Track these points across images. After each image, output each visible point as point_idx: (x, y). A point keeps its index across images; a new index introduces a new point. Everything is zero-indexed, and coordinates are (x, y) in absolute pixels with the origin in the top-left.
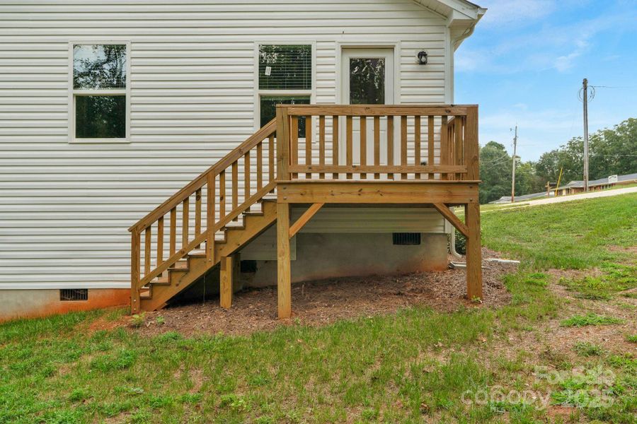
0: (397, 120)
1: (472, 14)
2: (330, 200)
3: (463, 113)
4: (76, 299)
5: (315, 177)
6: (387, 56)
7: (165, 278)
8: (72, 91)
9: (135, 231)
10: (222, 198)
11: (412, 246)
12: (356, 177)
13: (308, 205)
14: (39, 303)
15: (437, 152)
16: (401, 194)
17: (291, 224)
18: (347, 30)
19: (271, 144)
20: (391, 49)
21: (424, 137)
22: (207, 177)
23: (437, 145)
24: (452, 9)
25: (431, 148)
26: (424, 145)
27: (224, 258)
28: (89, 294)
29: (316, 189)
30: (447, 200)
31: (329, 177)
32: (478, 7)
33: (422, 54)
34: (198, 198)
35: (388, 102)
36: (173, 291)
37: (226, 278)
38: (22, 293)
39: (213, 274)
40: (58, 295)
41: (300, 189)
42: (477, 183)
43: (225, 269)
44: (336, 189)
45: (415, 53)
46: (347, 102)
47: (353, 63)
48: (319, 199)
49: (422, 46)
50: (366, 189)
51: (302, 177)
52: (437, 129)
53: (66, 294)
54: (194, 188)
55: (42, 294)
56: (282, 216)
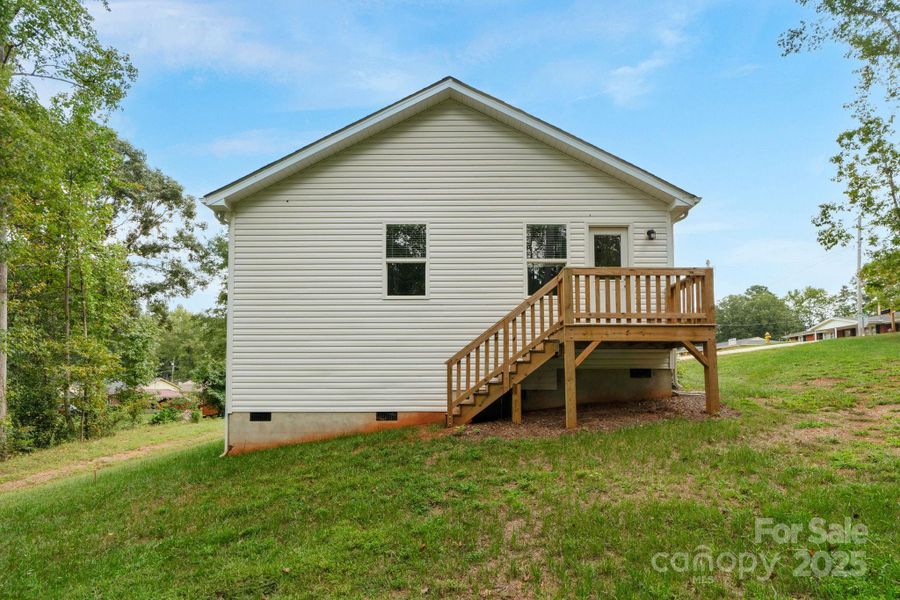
0: (633, 279)
1: (689, 201)
2: (606, 338)
3: (702, 273)
4: (388, 419)
5: (593, 322)
6: (623, 234)
7: (471, 400)
8: (385, 260)
9: (449, 364)
10: (514, 339)
11: (646, 379)
12: (624, 322)
13: (587, 343)
14: (359, 423)
15: (663, 307)
16: (658, 334)
17: (577, 355)
18: (592, 213)
19: (551, 300)
20: (626, 228)
21: (653, 295)
22: (504, 323)
23: (663, 301)
24: (675, 198)
25: (659, 304)
26: (653, 301)
27: (515, 385)
28: (399, 416)
29: (595, 330)
30: (692, 338)
31: (603, 322)
32: (694, 196)
33: (650, 233)
34: (496, 339)
35: (624, 264)
36: (477, 410)
37: (516, 398)
38: (347, 415)
39: (508, 397)
40: (375, 416)
41: (583, 331)
42: (713, 326)
43: (516, 393)
44: (609, 331)
45: (645, 231)
46: (592, 265)
47: (597, 238)
48: (597, 338)
49: (651, 226)
50: (632, 331)
51: (583, 321)
52: (663, 289)
53: (381, 416)
54: (494, 331)
55: (363, 416)
56: (570, 350)
